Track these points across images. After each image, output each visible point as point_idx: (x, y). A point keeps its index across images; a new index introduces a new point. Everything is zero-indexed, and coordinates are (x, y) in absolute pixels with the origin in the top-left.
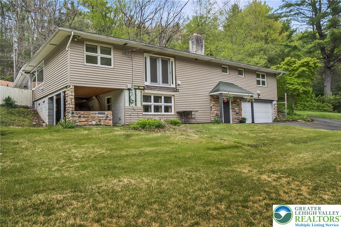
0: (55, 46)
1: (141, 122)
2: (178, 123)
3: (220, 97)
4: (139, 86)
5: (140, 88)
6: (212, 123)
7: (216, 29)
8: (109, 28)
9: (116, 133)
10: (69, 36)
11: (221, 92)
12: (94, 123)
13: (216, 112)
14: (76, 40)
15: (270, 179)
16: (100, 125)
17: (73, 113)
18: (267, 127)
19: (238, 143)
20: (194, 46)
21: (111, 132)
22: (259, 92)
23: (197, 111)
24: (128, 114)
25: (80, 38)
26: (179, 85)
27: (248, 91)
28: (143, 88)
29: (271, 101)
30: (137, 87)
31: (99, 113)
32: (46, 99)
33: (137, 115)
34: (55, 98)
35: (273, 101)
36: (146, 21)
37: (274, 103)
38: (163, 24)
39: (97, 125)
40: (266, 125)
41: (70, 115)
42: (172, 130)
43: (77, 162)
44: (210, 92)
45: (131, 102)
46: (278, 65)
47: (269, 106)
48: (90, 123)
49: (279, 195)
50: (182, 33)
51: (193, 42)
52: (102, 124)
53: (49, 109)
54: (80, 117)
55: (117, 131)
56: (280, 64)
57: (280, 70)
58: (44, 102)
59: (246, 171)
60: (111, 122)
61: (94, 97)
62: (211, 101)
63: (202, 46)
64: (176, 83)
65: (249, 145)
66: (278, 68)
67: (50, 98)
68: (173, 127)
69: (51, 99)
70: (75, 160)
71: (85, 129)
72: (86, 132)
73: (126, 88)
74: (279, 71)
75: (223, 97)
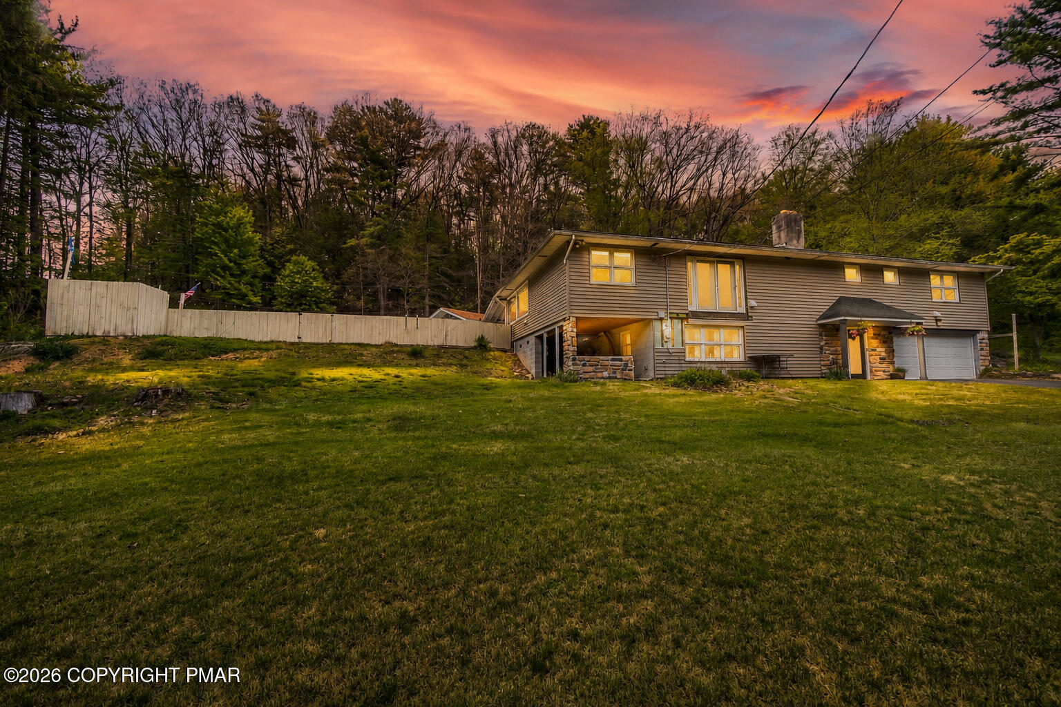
0: (545, 258)
1: (685, 373)
2: (754, 377)
3: (843, 326)
4: (678, 314)
5: (680, 316)
6: (823, 377)
7: (830, 191)
8: (615, 214)
9: (646, 391)
10: (568, 242)
11: (843, 318)
12: (606, 374)
13: (831, 356)
14: (578, 246)
15: (962, 483)
16: (616, 378)
17: (574, 359)
18: (960, 388)
19: (886, 416)
20: (783, 235)
21: (637, 390)
22: (937, 314)
23: (792, 355)
24: (661, 361)
25: (584, 243)
26: (752, 308)
27: (908, 313)
28: (685, 316)
29: (970, 334)
30: (675, 316)
31: (613, 360)
32: (532, 339)
33: (677, 362)
34: (545, 336)
35: (978, 331)
36: (680, 193)
37: (979, 336)
38: (714, 194)
39: (609, 378)
40: (959, 384)
41: (570, 363)
42: (743, 388)
43: (600, 430)
44: (818, 320)
45: (665, 340)
46: (991, 253)
47: (969, 343)
48: (599, 375)
49: (983, 509)
50: (751, 206)
51: (779, 228)
52: (618, 377)
53: (537, 353)
54: (584, 365)
55: (647, 388)
56: (996, 251)
57: (996, 263)
58: (528, 342)
59: (906, 466)
60: (632, 374)
61: (603, 333)
62: (821, 335)
63: (799, 232)
64: (747, 305)
65: (912, 421)
66: (992, 259)
67: (537, 337)
68: (746, 384)
69: (540, 337)
70: (597, 427)
71: (596, 384)
72: (598, 388)
73: (656, 317)
74: (996, 265)
75: (848, 328)
